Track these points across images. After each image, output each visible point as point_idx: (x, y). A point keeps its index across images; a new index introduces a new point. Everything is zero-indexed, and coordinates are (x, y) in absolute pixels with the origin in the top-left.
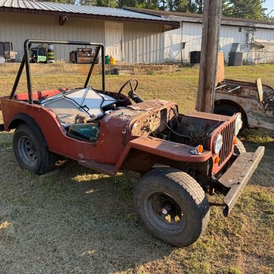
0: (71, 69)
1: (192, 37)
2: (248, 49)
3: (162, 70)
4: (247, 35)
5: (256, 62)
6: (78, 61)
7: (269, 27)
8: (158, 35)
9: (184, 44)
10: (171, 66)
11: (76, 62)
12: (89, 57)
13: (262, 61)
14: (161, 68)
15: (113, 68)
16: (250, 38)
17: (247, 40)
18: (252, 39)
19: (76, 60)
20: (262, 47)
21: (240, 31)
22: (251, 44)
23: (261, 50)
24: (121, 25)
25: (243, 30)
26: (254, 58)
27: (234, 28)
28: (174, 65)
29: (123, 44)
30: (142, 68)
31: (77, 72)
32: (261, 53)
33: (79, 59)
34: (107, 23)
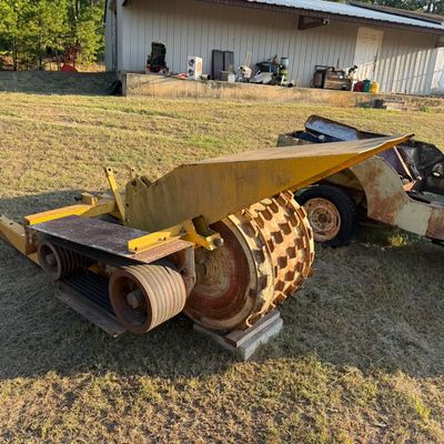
0: (319, 98)
3: (440, 106)
6: (326, 85)
12: (341, 80)
14: (439, 103)
15: (373, 99)
19: (323, 83)
30: (413, 101)
31: (327, 102)
33: (327, 82)
34: (362, 30)
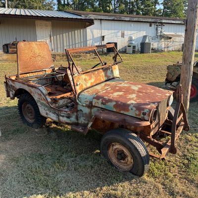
1: (110, 31)
2: (159, 40)
3: (81, 58)
4: (157, 29)
5: (166, 50)
6: (10, 52)
7: (174, 22)
8: (82, 30)
9: (103, 37)
10: (88, 55)
11: (7, 52)
13: (170, 49)
14: (80, 56)
16: (159, 31)
17: (157, 33)
18: (161, 32)
19: (8, 51)
20: (170, 38)
21: (151, 26)
22: (161, 36)
23: (169, 40)
24: (49, 23)
25: (153, 25)
26: (163, 47)
27: (145, 24)
28: (91, 53)
29: (52, 38)
31: (6, 60)
32: (169, 43)
33: (10, 50)
34: (38, 22)
